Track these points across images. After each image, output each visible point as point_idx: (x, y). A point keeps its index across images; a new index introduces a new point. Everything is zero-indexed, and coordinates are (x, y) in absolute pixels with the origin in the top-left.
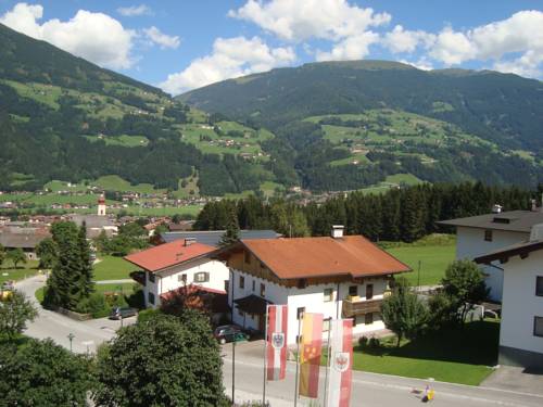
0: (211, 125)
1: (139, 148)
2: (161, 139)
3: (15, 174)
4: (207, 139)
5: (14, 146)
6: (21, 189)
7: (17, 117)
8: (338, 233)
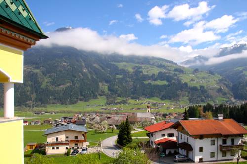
0: (194, 74)
1: (165, 86)
2: (173, 81)
3: (118, 98)
4: (193, 80)
5: (117, 87)
6: (120, 103)
7: (118, 76)
8: (221, 118)
